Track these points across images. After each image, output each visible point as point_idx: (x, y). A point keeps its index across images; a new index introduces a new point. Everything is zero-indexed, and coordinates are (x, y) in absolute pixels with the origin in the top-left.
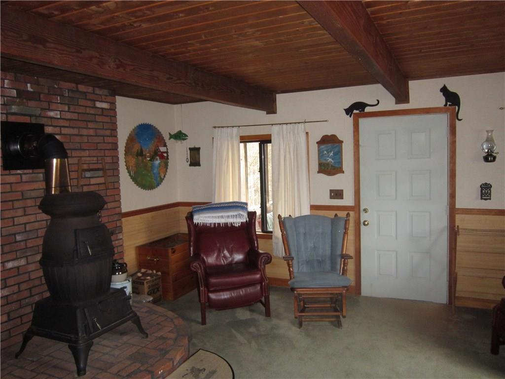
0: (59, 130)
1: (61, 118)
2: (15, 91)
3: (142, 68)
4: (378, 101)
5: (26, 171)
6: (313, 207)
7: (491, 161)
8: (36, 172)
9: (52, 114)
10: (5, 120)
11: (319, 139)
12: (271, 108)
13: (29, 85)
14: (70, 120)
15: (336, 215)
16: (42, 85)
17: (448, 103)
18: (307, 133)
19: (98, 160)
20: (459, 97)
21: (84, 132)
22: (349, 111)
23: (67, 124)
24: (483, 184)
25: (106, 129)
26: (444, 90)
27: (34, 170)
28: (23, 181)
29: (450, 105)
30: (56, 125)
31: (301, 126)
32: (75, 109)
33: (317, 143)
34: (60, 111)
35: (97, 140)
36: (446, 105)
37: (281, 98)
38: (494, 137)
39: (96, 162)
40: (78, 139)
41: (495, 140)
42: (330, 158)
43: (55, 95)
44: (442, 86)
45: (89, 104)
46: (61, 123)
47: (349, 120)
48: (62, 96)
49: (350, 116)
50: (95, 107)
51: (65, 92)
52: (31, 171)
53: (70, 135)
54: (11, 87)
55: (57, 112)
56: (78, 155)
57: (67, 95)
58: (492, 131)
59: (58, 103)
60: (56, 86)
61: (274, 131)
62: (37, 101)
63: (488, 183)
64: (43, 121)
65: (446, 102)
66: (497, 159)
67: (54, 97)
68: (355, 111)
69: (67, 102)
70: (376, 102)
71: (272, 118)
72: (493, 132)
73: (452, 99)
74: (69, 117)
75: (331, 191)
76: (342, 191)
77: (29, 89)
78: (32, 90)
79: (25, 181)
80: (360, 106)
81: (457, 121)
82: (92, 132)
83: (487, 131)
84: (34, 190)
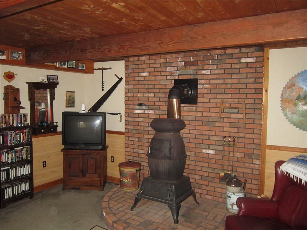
0: (209, 81)
1: (210, 74)
2: (184, 62)
3: (136, 44)
5: (186, 105)
8: (192, 106)
9: (204, 72)
10: (178, 79)
13: (191, 58)
14: (217, 74)
16: (200, 56)
19: (239, 101)
21: (229, 81)
23: (215, 77)
25: (250, 78)
27: (191, 105)
28: (184, 110)
30: (206, 78)
32: (222, 67)
34: (211, 70)
35: (240, 86)
39: (238, 102)
40: (223, 86)
43: (208, 60)
45: (236, 61)
46: (211, 77)
48: (213, 59)
50: (240, 63)
51: (215, 57)
52: (188, 105)
53: (217, 84)
54: (181, 61)
55: (208, 70)
56: (222, 97)
57: (217, 58)
59: (210, 65)
60: (208, 54)
62: (196, 65)
64: (198, 77)
67: (207, 61)
69: (216, 63)
74: (217, 73)
77: (192, 60)
78: (193, 60)
79: (185, 110)
82: (235, 81)
84: (190, 116)
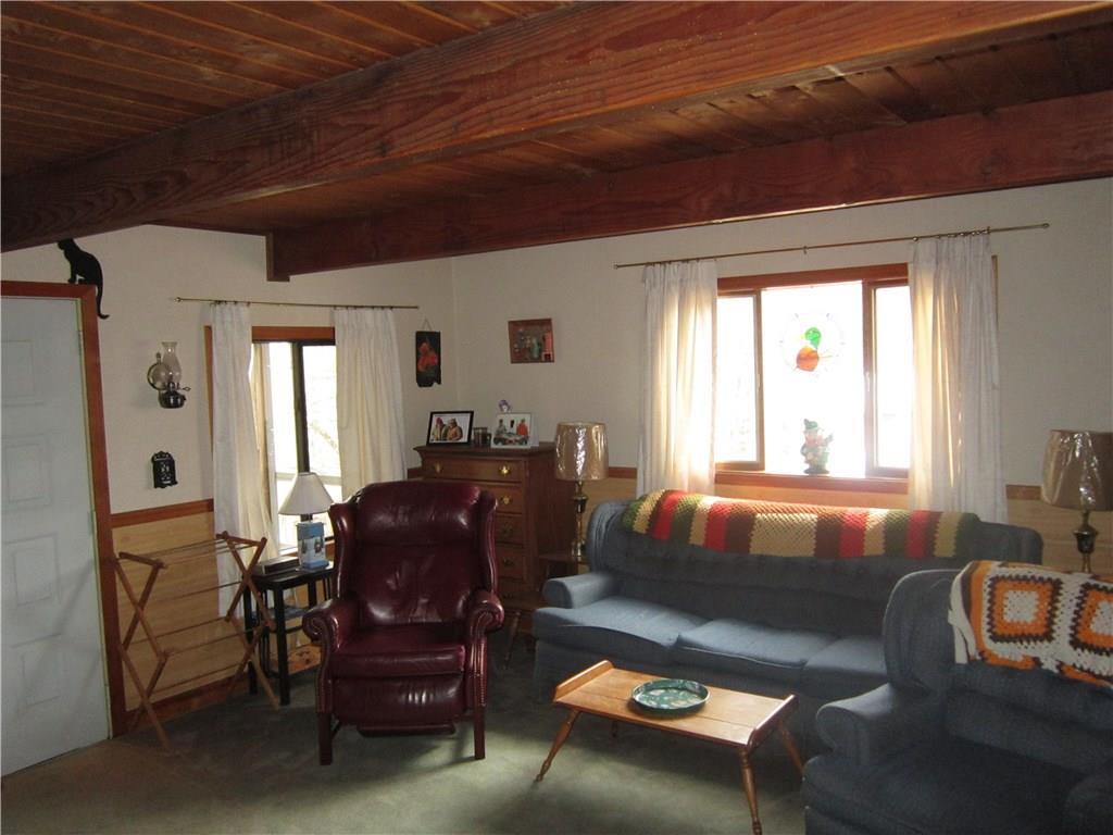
7: (176, 406)
17: (78, 277)
20: (98, 265)
24: (156, 455)
26: (68, 246)
29: (80, 281)
36: (72, 280)
38: (178, 356)
41: (180, 361)
58: (174, 344)
63: (165, 451)
65: (74, 272)
66: (186, 402)
72: (178, 347)
73: (86, 269)
81: (99, 320)
83: (165, 343)
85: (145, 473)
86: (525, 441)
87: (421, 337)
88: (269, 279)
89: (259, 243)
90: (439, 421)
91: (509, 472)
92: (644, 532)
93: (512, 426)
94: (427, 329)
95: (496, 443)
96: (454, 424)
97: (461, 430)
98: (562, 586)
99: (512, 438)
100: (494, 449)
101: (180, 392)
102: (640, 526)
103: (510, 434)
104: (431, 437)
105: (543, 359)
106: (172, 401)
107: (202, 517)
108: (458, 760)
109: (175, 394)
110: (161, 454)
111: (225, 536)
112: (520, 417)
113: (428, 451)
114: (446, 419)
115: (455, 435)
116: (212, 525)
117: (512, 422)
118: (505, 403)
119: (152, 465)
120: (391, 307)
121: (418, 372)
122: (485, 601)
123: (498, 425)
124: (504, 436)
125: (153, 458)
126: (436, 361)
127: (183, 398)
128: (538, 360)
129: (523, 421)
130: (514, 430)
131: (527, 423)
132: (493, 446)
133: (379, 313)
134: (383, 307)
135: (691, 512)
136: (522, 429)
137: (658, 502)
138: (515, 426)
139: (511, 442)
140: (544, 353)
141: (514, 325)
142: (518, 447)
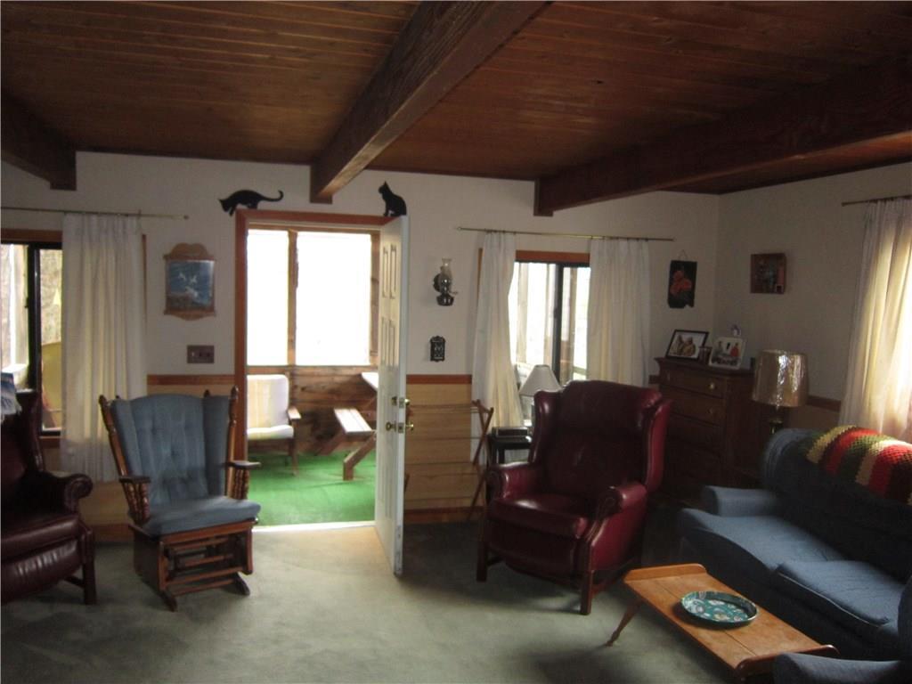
4: (281, 193)
6: (154, 380)
7: (447, 304)
11: (168, 251)
12: (64, 179)
15: (207, 393)
17: (390, 212)
18: (144, 237)
22: (229, 204)
24: (434, 338)
26: (385, 191)
29: (392, 215)
31: (132, 223)
33: (166, 257)
36: (386, 214)
37: (86, 162)
42: (191, 286)
44: (381, 184)
47: (229, 221)
49: (231, 214)
58: (449, 260)
61: (70, 226)
63: (440, 336)
65: (388, 208)
66: (455, 303)
68: (240, 206)
70: (277, 195)
71: (63, 198)
72: (451, 261)
73: (396, 206)
75: (191, 349)
76: (212, 348)
80: (250, 198)
83: (444, 261)
85: (424, 349)
86: (733, 363)
87: (676, 266)
88: (535, 214)
89: (529, 188)
90: (680, 338)
91: (716, 388)
92: (817, 462)
93: (728, 348)
94: (683, 259)
95: (713, 361)
96: (691, 341)
97: (694, 347)
98: (713, 494)
99: (725, 359)
100: (711, 368)
101: (451, 295)
102: (814, 455)
103: (725, 355)
104: (671, 351)
105: (776, 290)
106: (445, 300)
107: (463, 387)
108: (568, 610)
109: (447, 296)
110: (438, 338)
111: (478, 403)
112: (736, 340)
113: (666, 363)
114: (685, 337)
115: (689, 351)
116: (470, 393)
117: (729, 345)
118: (736, 327)
119: (430, 345)
120: (647, 240)
121: (670, 294)
122: (612, 488)
123: (717, 345)
124: (720, 356)
125: (431, 341)
126: (690, 287)
127: (452, 299)
128: (771, 291)
129: (737, 344)
130: (729, 352)
131: (740, 347)
132: (710, 363)
133: (634, 244)
134: (638, 239)
135: (864, 450)
136: (735, 352)
137: (839, 436)
138: (730, 348)
139: (724, 362)
140: (776, 285)
141: (755, 258)
142: (728, 367)
